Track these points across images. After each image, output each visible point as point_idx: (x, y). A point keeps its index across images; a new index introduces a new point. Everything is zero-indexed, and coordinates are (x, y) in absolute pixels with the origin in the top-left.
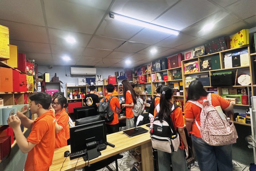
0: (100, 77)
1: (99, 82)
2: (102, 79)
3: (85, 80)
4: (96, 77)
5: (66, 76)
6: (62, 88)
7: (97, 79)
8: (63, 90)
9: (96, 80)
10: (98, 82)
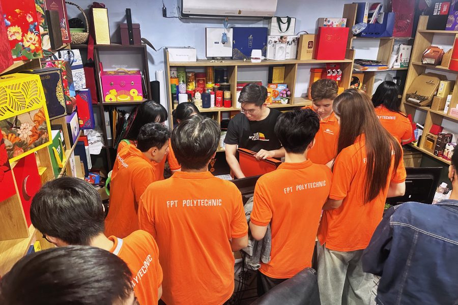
0: (284, 26)
1: (281, 47)
2: (291, 35)
3: (230, 34)
4: (270, 23)
5: (165, 15)
6: (153, 62)
7: (274, 33)
8: (156, 72)
9: (269, 39)
10: (278, 45)
